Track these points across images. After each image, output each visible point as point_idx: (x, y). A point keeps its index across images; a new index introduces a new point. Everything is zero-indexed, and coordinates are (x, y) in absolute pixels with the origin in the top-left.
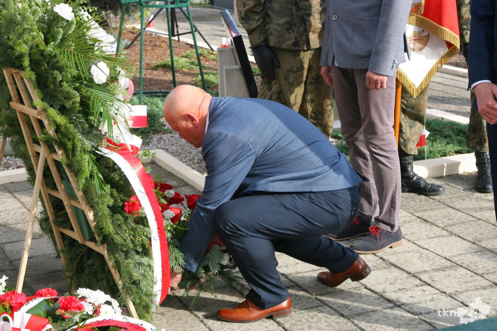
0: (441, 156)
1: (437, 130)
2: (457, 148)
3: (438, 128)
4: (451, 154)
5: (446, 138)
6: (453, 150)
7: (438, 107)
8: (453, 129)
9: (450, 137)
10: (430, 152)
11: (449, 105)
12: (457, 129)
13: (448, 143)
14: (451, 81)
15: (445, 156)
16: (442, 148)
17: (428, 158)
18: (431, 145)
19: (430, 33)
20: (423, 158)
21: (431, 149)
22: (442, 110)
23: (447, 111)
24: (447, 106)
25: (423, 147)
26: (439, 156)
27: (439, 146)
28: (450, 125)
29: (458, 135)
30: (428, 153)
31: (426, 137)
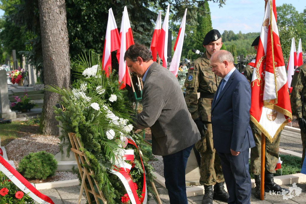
0: (289, 174)
1: (288, 161)
2: (297, 170)
3: (288, 160)
4: (294, 173)
5: (292, 165)
6: (295, 171)
7: (290, 149)
8: (295, 160)
9: (294, 164)
10: (284, 172)
11: (296, 148)
12: (298, 161)
13: (293, 168)
15: (291, 174)
16: (290, 170)
17: (283, 175)
18: (284, 168)
20: (280, 175)
21: (284, 170)
22: (292, 150)
23: (295, 151)
24: (295, 149)
25: (280, 169)
26: (288, 174)
27: (288, 168)
28: (294, 158)
30: (283, 172)
31: (281, 164)
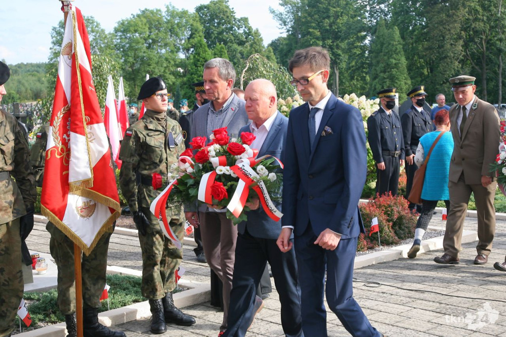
0: (122, 306)
1: (117, 284)
2: (134, 298)
3: (117, 282)
4: (130, 303)
5: (124, 290)
6: (131, 300)
7: (117, 264)
8: (130, 282)
9: (128, 289)
10: (112, 303)
11: (126, 261)
12: (133, 282)
13: (127, 295)
14: (126, 240)
15: (125, 305)
16: (122, 299)
17: (111, 309)
18: (112, 297)
19: (96, 202)
20: (107, 310)
21: (113, 300)
22: (120, 266)
23: (125, 267)
24: (125, 262)
25: (106, 300)
26: (120, 306)
27: (119, 297)
28: (128, 279)
29: (135, 286)
30: (110, 304)
31: (108, 290)
